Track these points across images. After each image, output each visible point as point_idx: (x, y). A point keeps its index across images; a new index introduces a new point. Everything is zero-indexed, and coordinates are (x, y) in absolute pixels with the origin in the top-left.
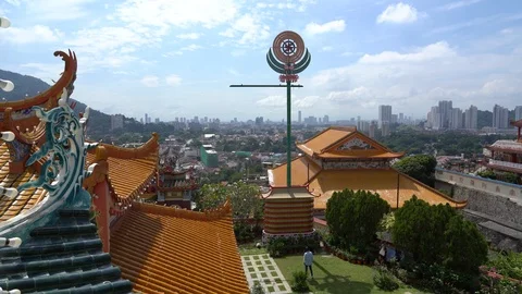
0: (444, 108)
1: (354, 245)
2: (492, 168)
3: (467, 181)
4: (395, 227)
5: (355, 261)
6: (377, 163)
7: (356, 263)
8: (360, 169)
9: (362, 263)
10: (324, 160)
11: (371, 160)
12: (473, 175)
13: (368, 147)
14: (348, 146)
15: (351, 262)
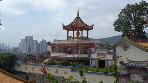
0: (28, 40)
2: (53, 59)
3: (37, 69)
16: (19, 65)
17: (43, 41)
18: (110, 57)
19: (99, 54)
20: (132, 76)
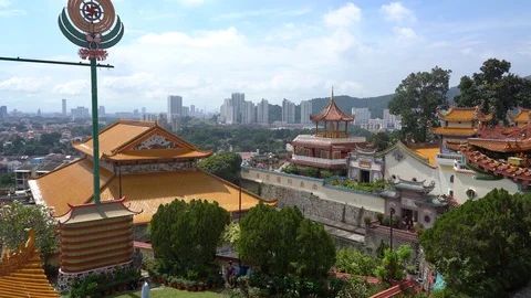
0: (237, 100)
1: (191, 269)
2: (295, 164)
3: (273, 179)
4: (243, 240)
5: (195, 289)
6: (182, 164)
7: (196, 290)
8: (163, 173)
9: (204, 289)
10: (116, 163)
11: (175, 160)
12: (278, 171)
13: (171, 145)
14: (147, 144)
15: (189, 290)
16: (247, 171)
17: (264, 102)
18: (376, 167)
19: (362, 163)
20: (403, 199)
